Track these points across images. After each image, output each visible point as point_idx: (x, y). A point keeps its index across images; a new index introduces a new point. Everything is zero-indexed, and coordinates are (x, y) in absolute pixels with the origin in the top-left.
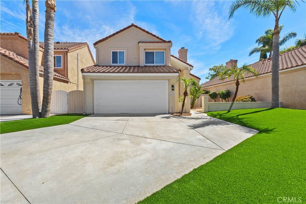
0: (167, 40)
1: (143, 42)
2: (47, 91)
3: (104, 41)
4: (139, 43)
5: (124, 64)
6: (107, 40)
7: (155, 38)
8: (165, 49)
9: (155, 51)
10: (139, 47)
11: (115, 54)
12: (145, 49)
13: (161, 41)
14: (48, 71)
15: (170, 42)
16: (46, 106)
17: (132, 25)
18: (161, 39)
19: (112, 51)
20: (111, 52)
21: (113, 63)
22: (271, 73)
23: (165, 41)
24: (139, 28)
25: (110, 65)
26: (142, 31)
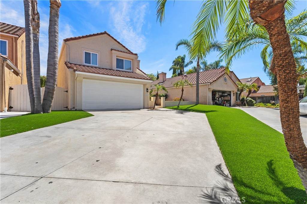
0: (134, 53)
1: (115, 50)
2: (53, 87)
3: (77, 40)
4: (112, 50)
5: (97, 66)
6: (79, 40)
7: (125, 49)
8: (133, 60)
9: (124, 59)
10: (112, 53)
11: (88, 55)
12: (117, 56)
13: (129, 52)
14: (55, 67)
15: (136, 54)
16: (51, 101)
17: (105, 33)
18: (129, 51)
19: (84, 51)
20: (84, 53)
21: (85, 63)
22: (196, 85)
23: (132, 53)
24: (111, 37)
25: (83, 64)
26: (114, 41)
